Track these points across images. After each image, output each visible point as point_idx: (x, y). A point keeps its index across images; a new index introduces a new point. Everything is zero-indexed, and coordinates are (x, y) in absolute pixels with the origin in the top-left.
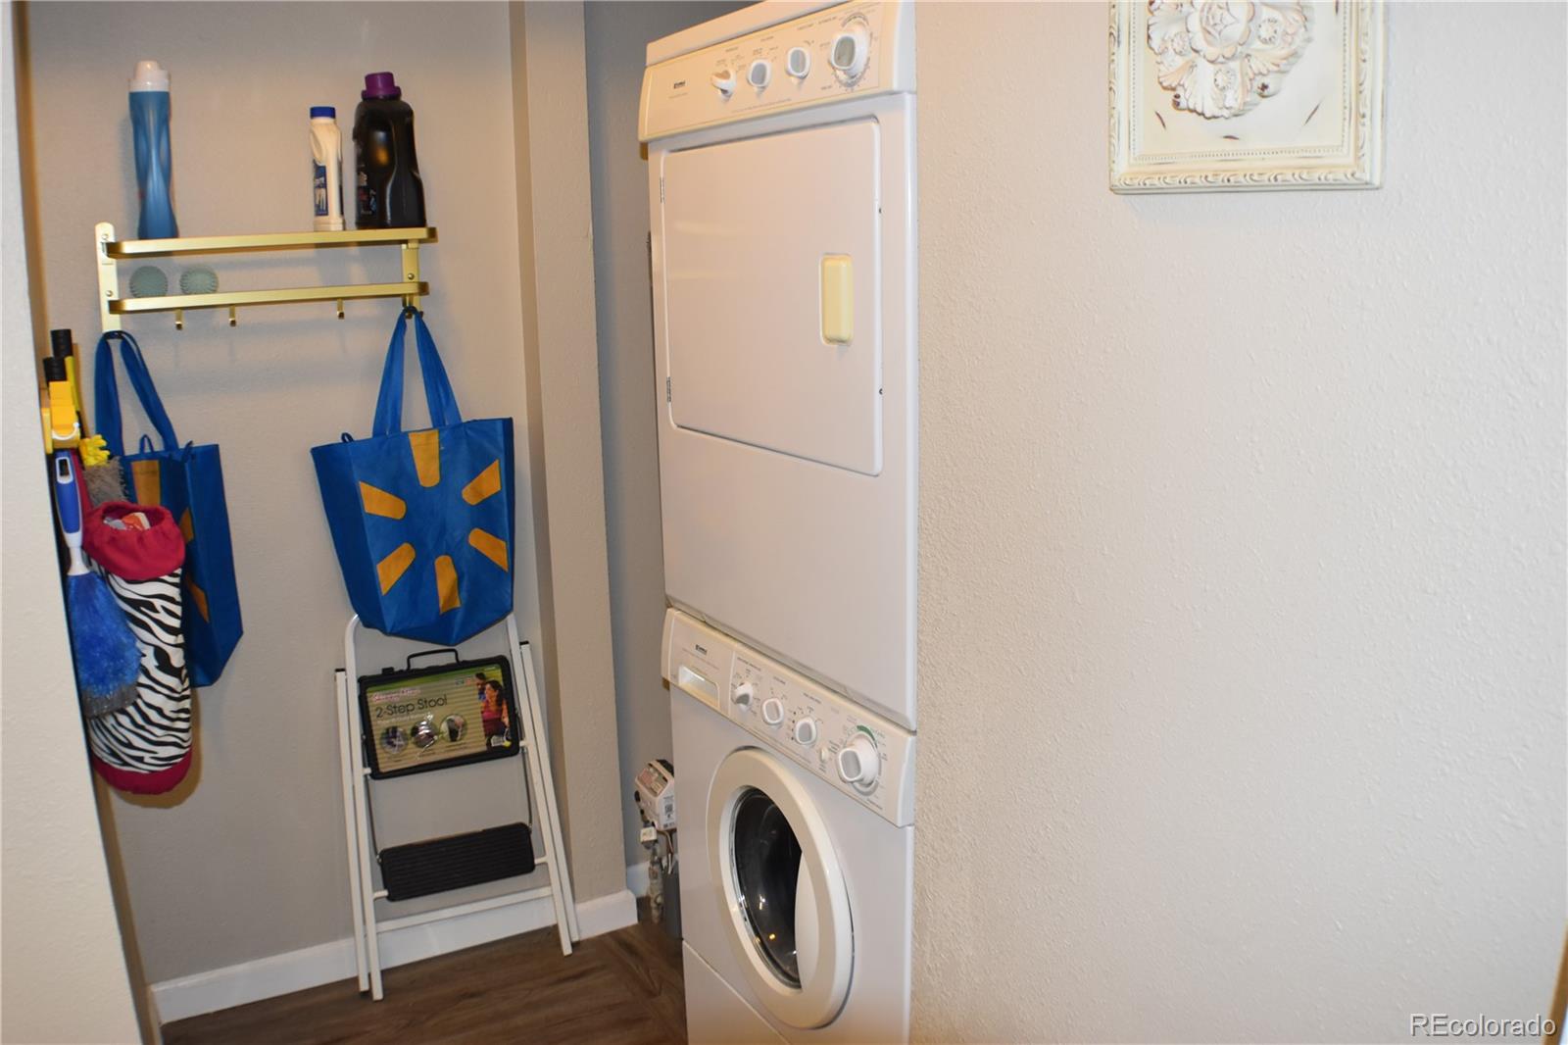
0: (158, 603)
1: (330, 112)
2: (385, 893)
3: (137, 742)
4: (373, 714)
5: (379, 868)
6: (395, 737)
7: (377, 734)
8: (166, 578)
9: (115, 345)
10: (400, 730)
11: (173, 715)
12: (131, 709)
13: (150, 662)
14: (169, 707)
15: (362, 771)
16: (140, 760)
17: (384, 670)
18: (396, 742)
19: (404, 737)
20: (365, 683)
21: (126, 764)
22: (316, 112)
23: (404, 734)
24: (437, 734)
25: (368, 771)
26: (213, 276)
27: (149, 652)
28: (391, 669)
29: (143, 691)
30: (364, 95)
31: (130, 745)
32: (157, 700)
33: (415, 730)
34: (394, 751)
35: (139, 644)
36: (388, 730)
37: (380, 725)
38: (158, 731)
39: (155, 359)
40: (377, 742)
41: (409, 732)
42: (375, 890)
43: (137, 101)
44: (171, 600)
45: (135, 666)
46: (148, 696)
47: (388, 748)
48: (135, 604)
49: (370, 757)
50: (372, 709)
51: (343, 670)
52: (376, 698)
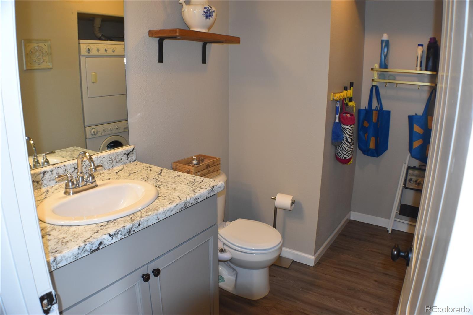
0: (347, 129)
1: (422, 45)
2: (399, 212)
3: (341, 153)
4: (408, 174)
5: (400, 207)
6: (411, 181)
7: (408, 179)
8: (349, 126)
9: (374, 88)
10: (413, 180)
11: (348, 150)
12: (340, 146)
13: (345, 140)
14: (347, 148)
15: (402, 185)
16: (341, 156)
17: (414, 166)
18: (411, 182)
19: (413, 182)
20: (409, 168)
21: (339, 156)
22: (419, 45)
23: (413, 181)
24: (420, 183)
25: (404, 186)
26: (395, 77)
27: (345, 137)
28: (415, 167)
29: (343, 144)
30: (429, 42)
31: (340, 153)
32: (345, 146)
33: (416, 181)
34: (410, 184)
35: (343, 136)
36: (410, 179)
37: (409, 177)
38: (345, 152)
39: (382, 92)
40: (407, 181)
41: (415, 181)
42: (397, 211)
43: (382, 41)
44: (350, 130)
45: (342, 139)
46: (344, 145)
47: (409, 183)
48: (344, 129)
49: (405, 183)
50: (408, 173)
51: (405, 163)
52: (410, 171)
